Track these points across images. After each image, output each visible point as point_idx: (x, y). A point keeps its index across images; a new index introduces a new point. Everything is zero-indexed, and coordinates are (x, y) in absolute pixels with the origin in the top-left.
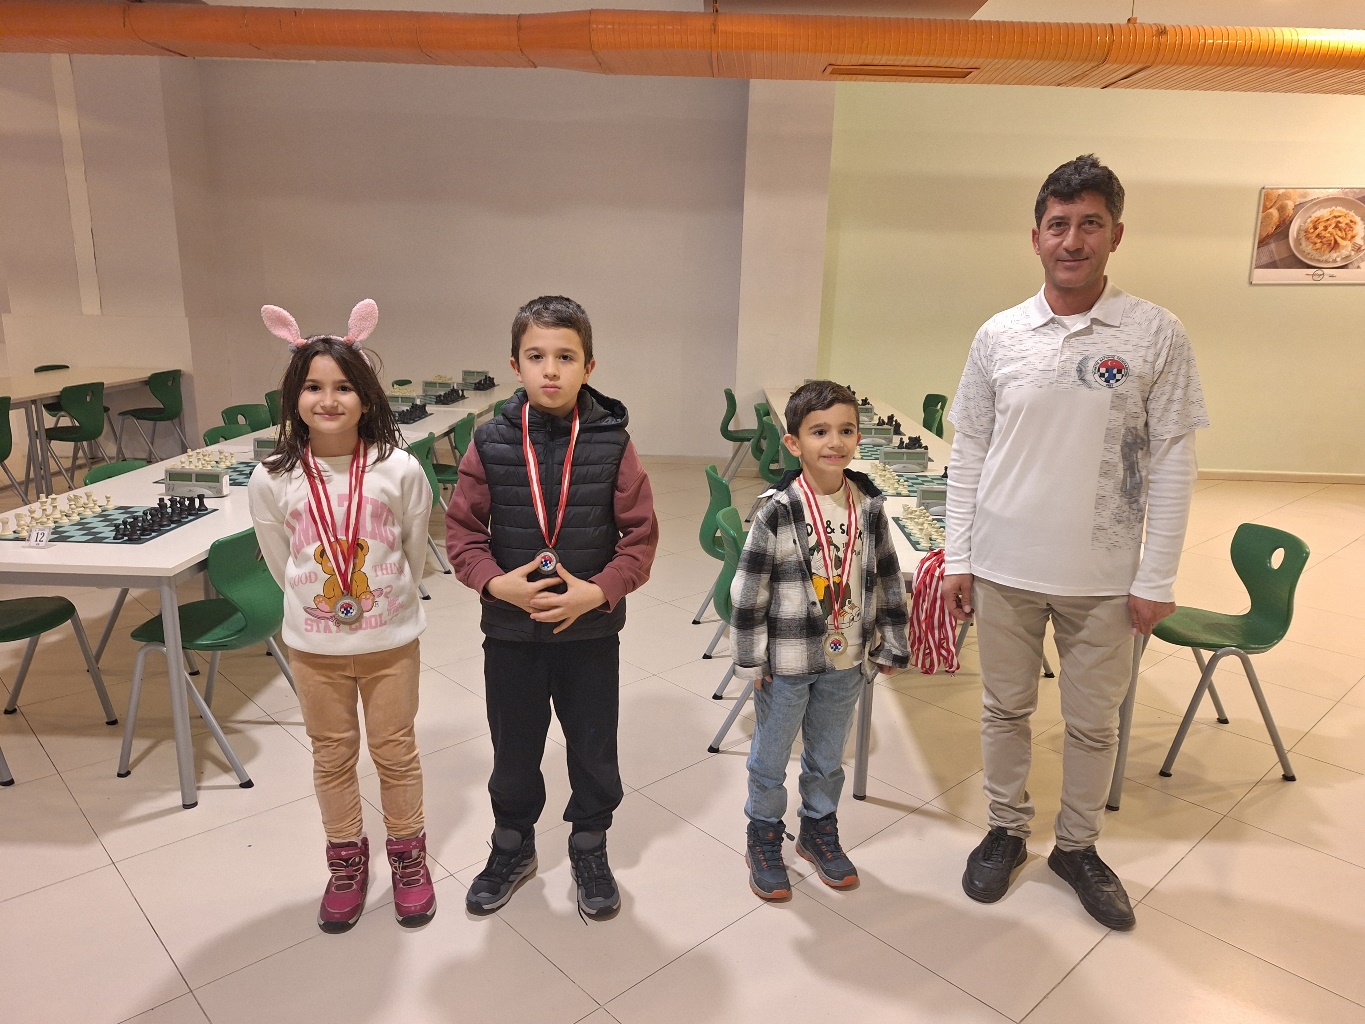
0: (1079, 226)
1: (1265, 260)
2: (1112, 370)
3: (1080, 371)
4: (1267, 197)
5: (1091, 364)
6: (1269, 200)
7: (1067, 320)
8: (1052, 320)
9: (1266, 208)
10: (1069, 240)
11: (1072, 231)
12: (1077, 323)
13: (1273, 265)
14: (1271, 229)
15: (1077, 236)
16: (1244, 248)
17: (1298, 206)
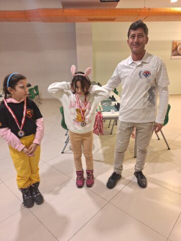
0: (138, 36)
1: (174, 54)
2: (147, 74)
3: (140, 74)
4: (173, 42)
5: (142, 73)
7: (136, 62)
8: (133, 63)
9: (173, 45)
10: (136, 40)
11: (136, 38)
12: (139, 63)
15: (137, 39)
17: (179, 44)
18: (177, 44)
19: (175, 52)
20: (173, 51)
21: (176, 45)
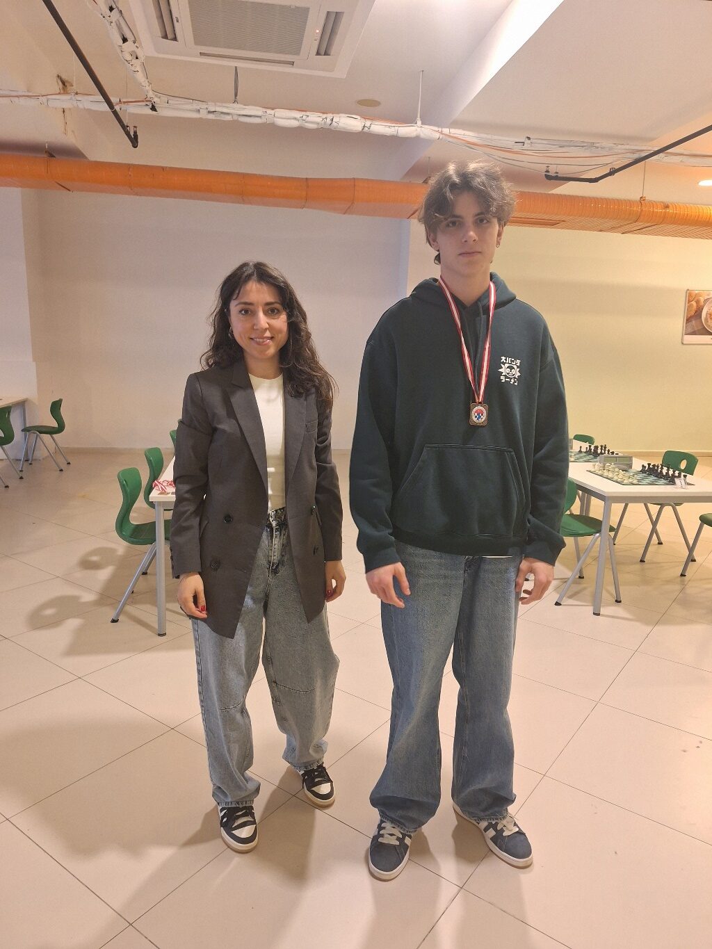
1: (690, 330)
4: (690, 295)
6: (691, 297)
9: (689, 301)
13: (694, 333)
14: (692, 313)
16: (678, 323)
17: (706, 301)
18: (702, 299)
19: (694, 322)
20: (688, 320)
21: (698, 302)
